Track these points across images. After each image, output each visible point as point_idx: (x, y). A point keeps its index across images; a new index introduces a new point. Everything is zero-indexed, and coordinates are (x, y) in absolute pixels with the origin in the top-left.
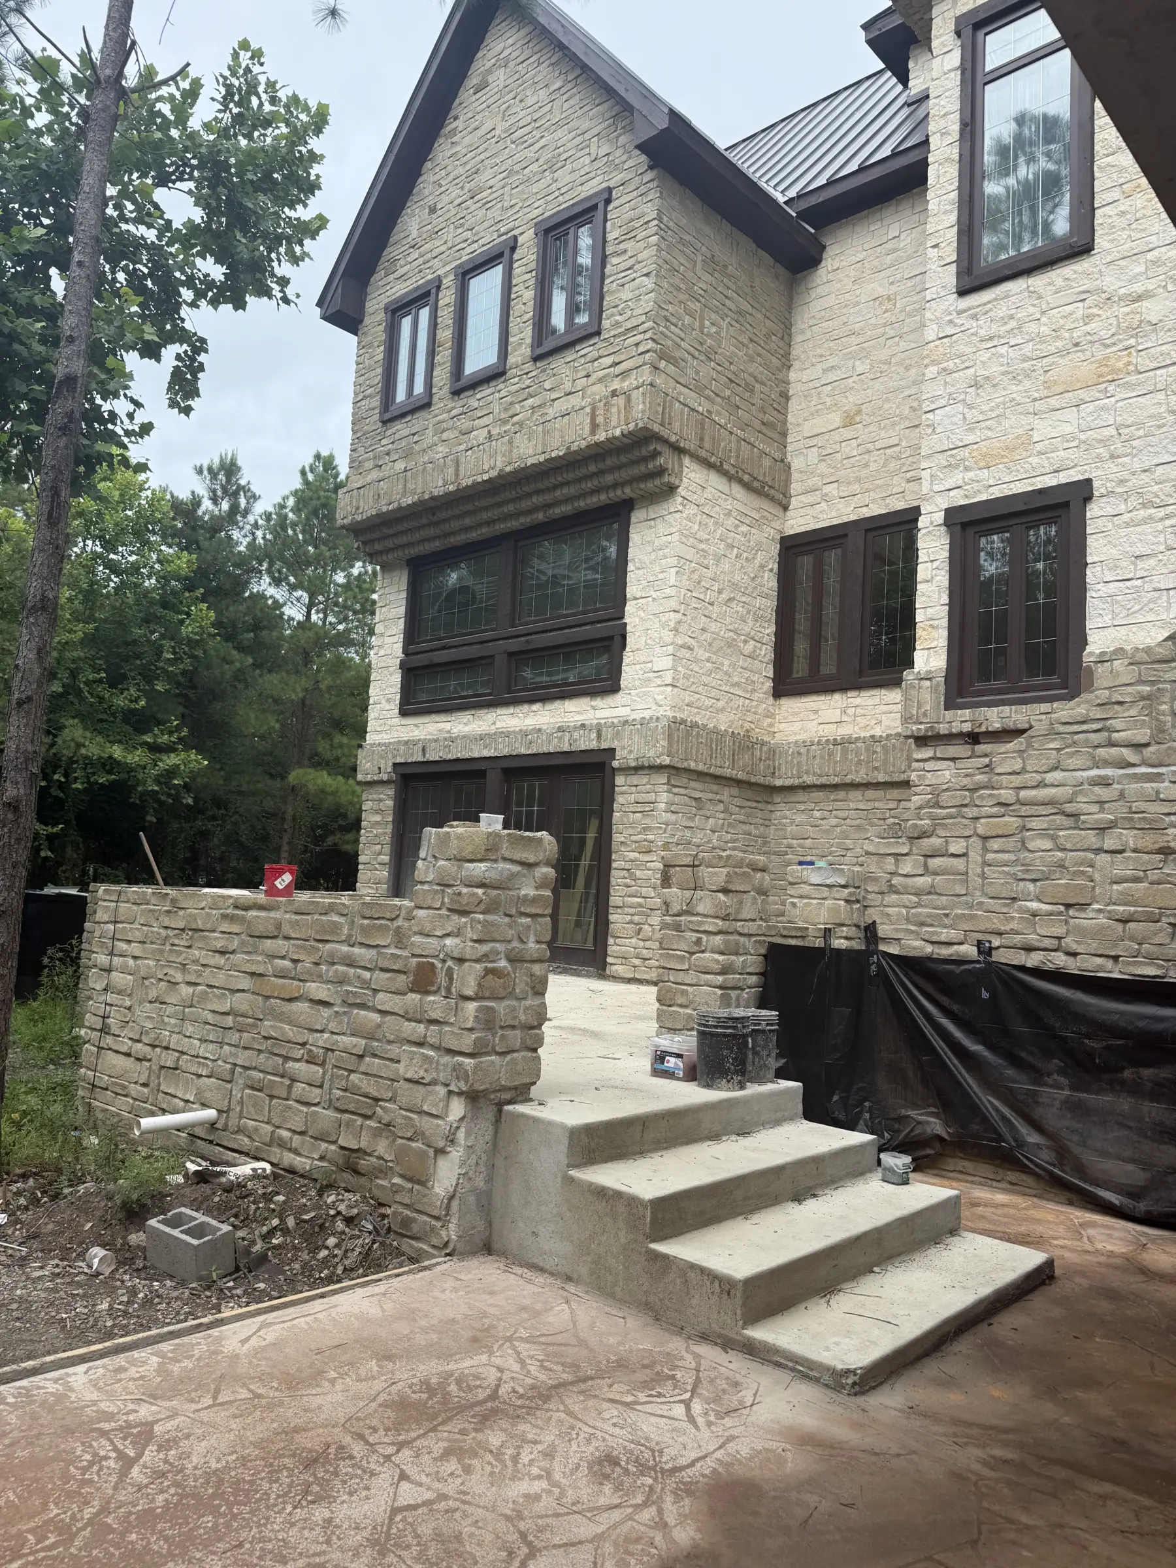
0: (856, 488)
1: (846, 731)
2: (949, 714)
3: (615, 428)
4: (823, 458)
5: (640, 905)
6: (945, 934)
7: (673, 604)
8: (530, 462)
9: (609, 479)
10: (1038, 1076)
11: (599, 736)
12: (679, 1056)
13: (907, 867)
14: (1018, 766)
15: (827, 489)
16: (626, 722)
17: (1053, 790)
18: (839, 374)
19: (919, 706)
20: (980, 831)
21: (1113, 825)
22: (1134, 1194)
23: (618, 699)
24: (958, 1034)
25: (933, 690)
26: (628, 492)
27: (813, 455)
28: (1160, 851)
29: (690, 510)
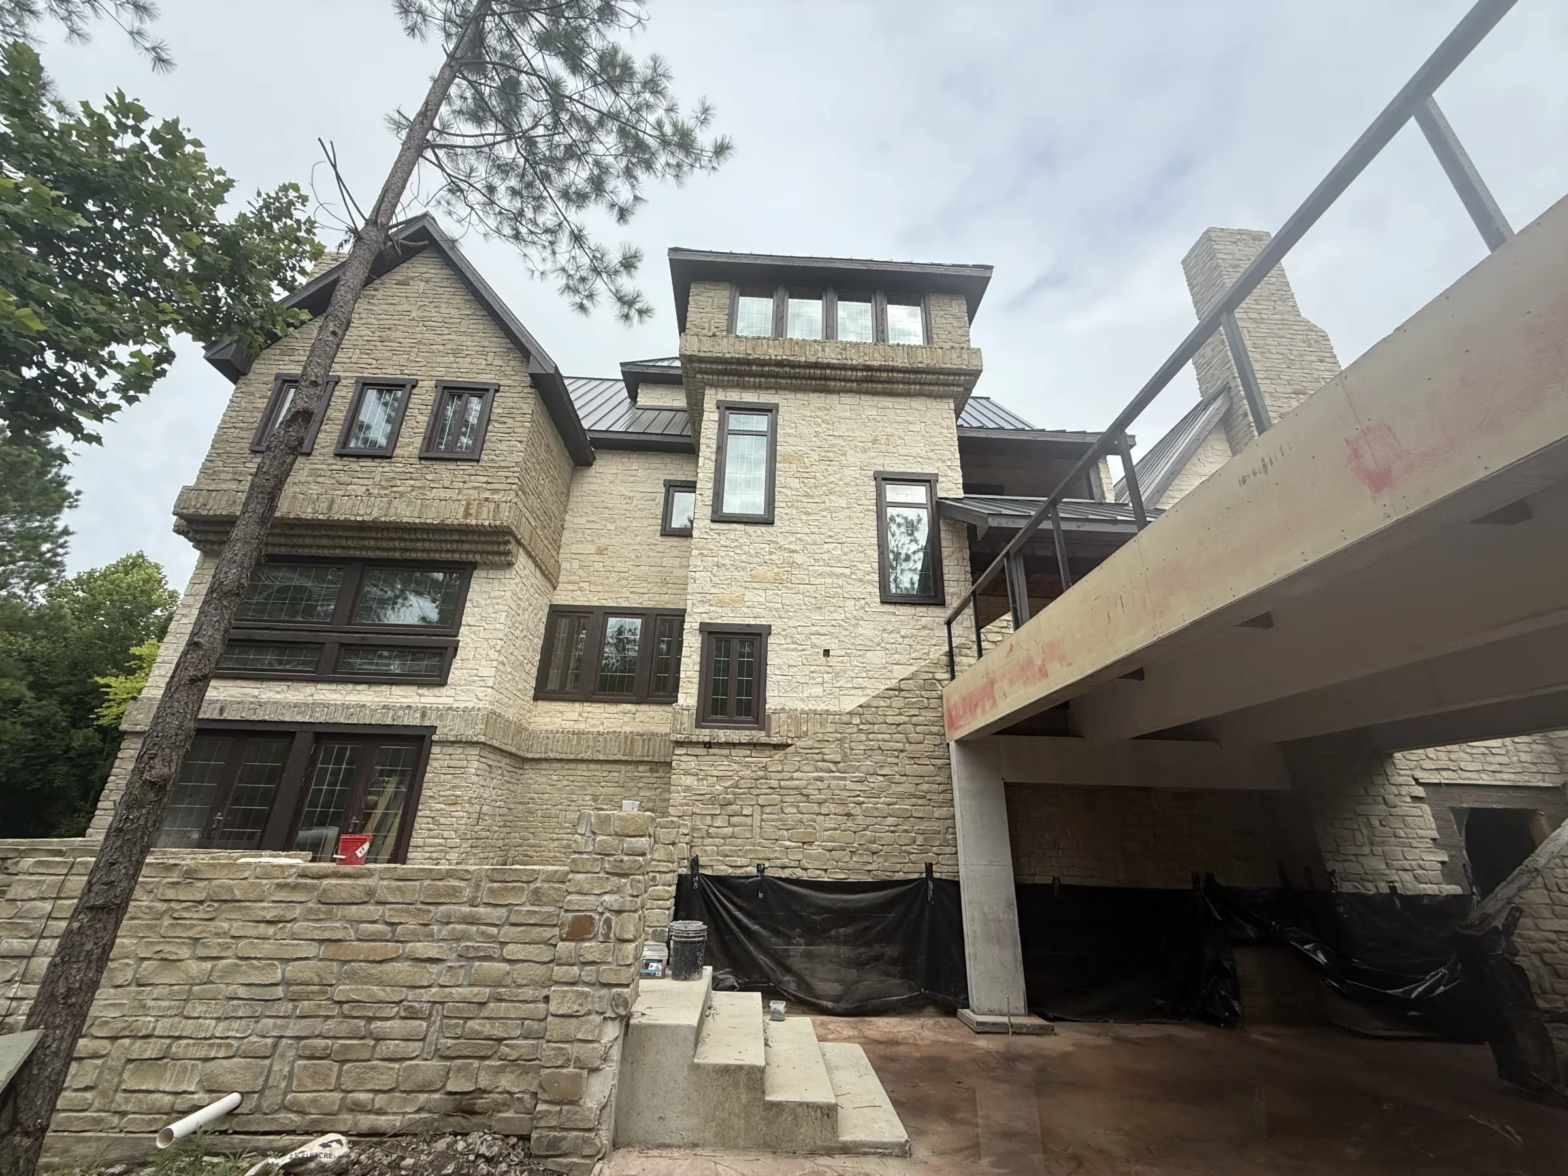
0: (600, 588)
1: (581, 726)
2: (698, 731)
3: (485, 518)
4: (581, 567)
5: (440, 845)
6: (740, 861)
7: (501, 635)
8: (405, 520)
9: (466, 547)
10: (788, 940)
11: (423, 715)
12: (660, 961)
13: (718, 822)
14: (780, 769)
15: (582, 584)
16: (450, 708)
17: (797, 782)
18: (597, 526)
19: (682, 724)
20: (760, 802)
21: (825, 801)
22: (837, 999)
23: (444, 690)
24: (745, 920)
25: (690, 716)
26: (478, 558)
27: (576, 564)
28: (846, 815)
29: (518, 580)
